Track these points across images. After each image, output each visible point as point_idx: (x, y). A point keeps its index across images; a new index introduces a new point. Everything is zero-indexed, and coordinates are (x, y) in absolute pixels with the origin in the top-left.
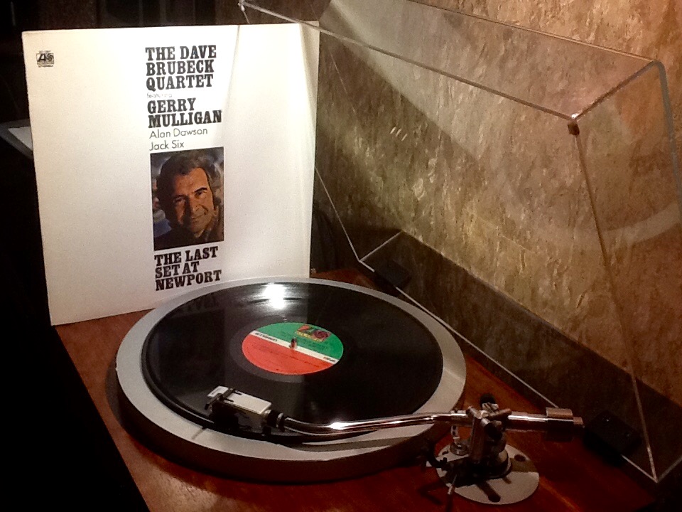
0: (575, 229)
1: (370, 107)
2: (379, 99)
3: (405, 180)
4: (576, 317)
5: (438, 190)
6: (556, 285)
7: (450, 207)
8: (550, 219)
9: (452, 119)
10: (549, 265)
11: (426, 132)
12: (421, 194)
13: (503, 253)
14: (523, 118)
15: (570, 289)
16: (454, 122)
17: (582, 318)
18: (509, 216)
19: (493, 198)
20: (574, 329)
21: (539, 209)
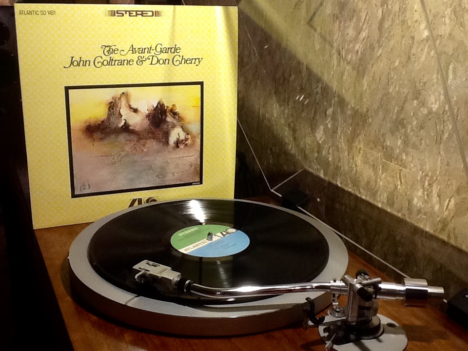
0: (442, 146)
1: (284, 78)
2: (290, 71)
3: (310, 129)
4: (445, 219)
5: (335, 132)
6: (427, 194)
7: (343, 144)
8: (422, 140)
9: (343, 75)
10: (421, 179)
11: (325, 88)
12: (321, 138)
13: (384, 174)
14: (397, 64)
15: (439, 196)
16: (345, 77)
17: (450, 219)
18: (388, 144)
19: (375, 131)
20: (443, 229)
21: (412, 134)
